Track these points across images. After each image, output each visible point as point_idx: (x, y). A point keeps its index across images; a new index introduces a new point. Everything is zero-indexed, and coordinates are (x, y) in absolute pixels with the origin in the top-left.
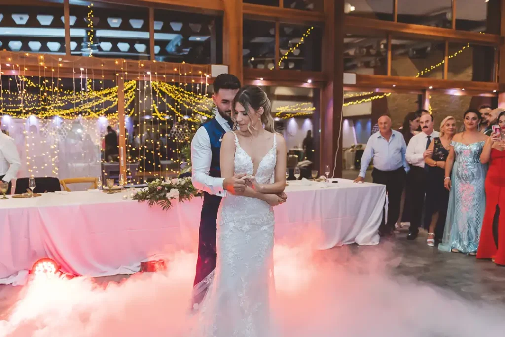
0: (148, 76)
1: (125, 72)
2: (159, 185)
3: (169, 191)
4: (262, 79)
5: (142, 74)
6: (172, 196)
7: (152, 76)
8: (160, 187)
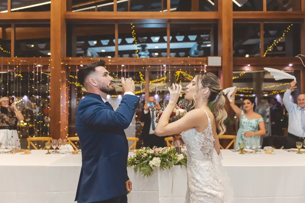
0: (163, 68)
1: (148, 66)
2: (145, 153)
3: (151, 159)
4: (249, 65)
5: (159, 67)
6: (154, 164)
7: (166, 68)
8: (145, 155)
